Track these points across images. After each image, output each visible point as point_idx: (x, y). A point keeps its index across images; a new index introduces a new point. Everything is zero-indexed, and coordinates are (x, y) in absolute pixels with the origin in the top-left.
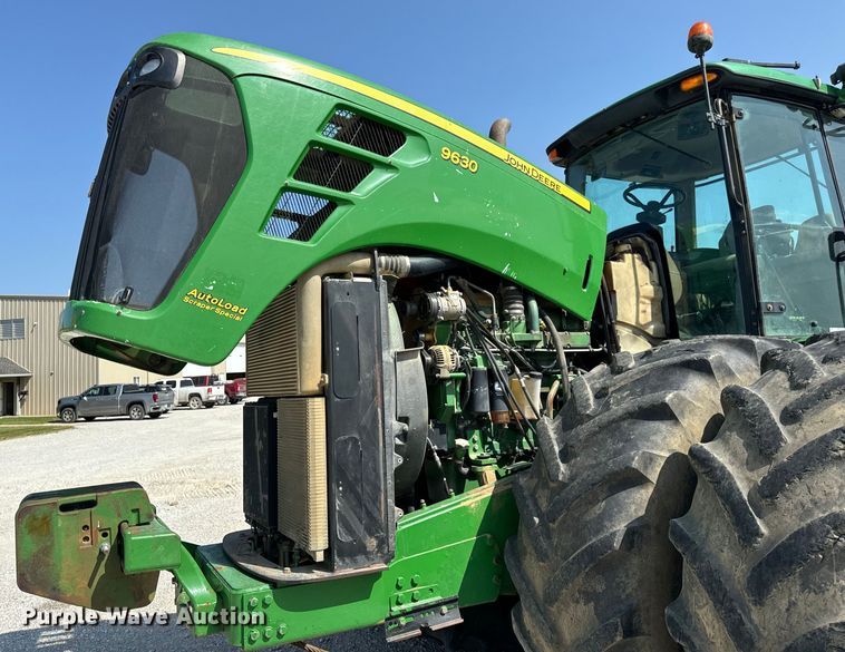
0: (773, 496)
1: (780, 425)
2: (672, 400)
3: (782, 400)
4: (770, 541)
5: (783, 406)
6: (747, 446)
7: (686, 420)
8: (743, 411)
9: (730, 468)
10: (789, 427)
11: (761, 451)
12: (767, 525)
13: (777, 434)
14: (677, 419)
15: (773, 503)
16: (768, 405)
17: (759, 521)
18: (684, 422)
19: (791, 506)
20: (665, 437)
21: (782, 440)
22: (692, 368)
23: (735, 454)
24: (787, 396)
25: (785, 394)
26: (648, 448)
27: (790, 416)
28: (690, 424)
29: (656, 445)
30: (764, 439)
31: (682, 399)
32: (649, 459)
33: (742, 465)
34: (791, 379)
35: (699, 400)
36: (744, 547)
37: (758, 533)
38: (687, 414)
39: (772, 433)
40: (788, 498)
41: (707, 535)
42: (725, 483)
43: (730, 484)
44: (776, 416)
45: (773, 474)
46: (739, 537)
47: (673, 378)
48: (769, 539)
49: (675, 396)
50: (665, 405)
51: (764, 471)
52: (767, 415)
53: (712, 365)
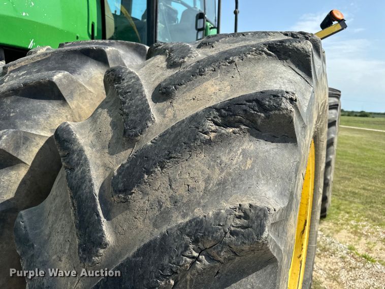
0: (127, 190)
1: (150, 103)
2: (60, 80)
3: (158, 78)
4: (115, 254)
5: (157, 83)
6: (114, 125)
7: (75, 102)
8: (118, 88)
9: (89, 152)
10: (160, 105)
11: (125, 132)
12: (115, 230)
13: (145, 111)
14: (64, 100)
15: (126, 201)
16: (143, 82)
17: (105, 226)
18: (72, 103)
19: (147, 206)
20: (49, 117)
21: (149, 119)
22: (90, 57)
23: (98, 135)
24: (162, 75)
25: (160, 72)
26: (27, 126)
27: (163, 94)
28: (78, 106)
29: (37, 124)
30: (131, 117)
31: (72, 82)
32: (27, 139)
33: (103, 148)
34: (168, 60)
35: (91, 85)
36: (83, 260)
37: (101, 243)
38: (76, 96)
39: (141, 111)
40: (145, 194)
41: (49, 235)
42: (78, 171)
43: (84, 172)
44: (148, 93)
45: (132, 161)
46: (80, 245)
47: (70, 63)
48: (113, 250)
49: (65, 77)
50: (52, 85)
51: (125, 155)
52: (139, 91)
53: (108, 56)
